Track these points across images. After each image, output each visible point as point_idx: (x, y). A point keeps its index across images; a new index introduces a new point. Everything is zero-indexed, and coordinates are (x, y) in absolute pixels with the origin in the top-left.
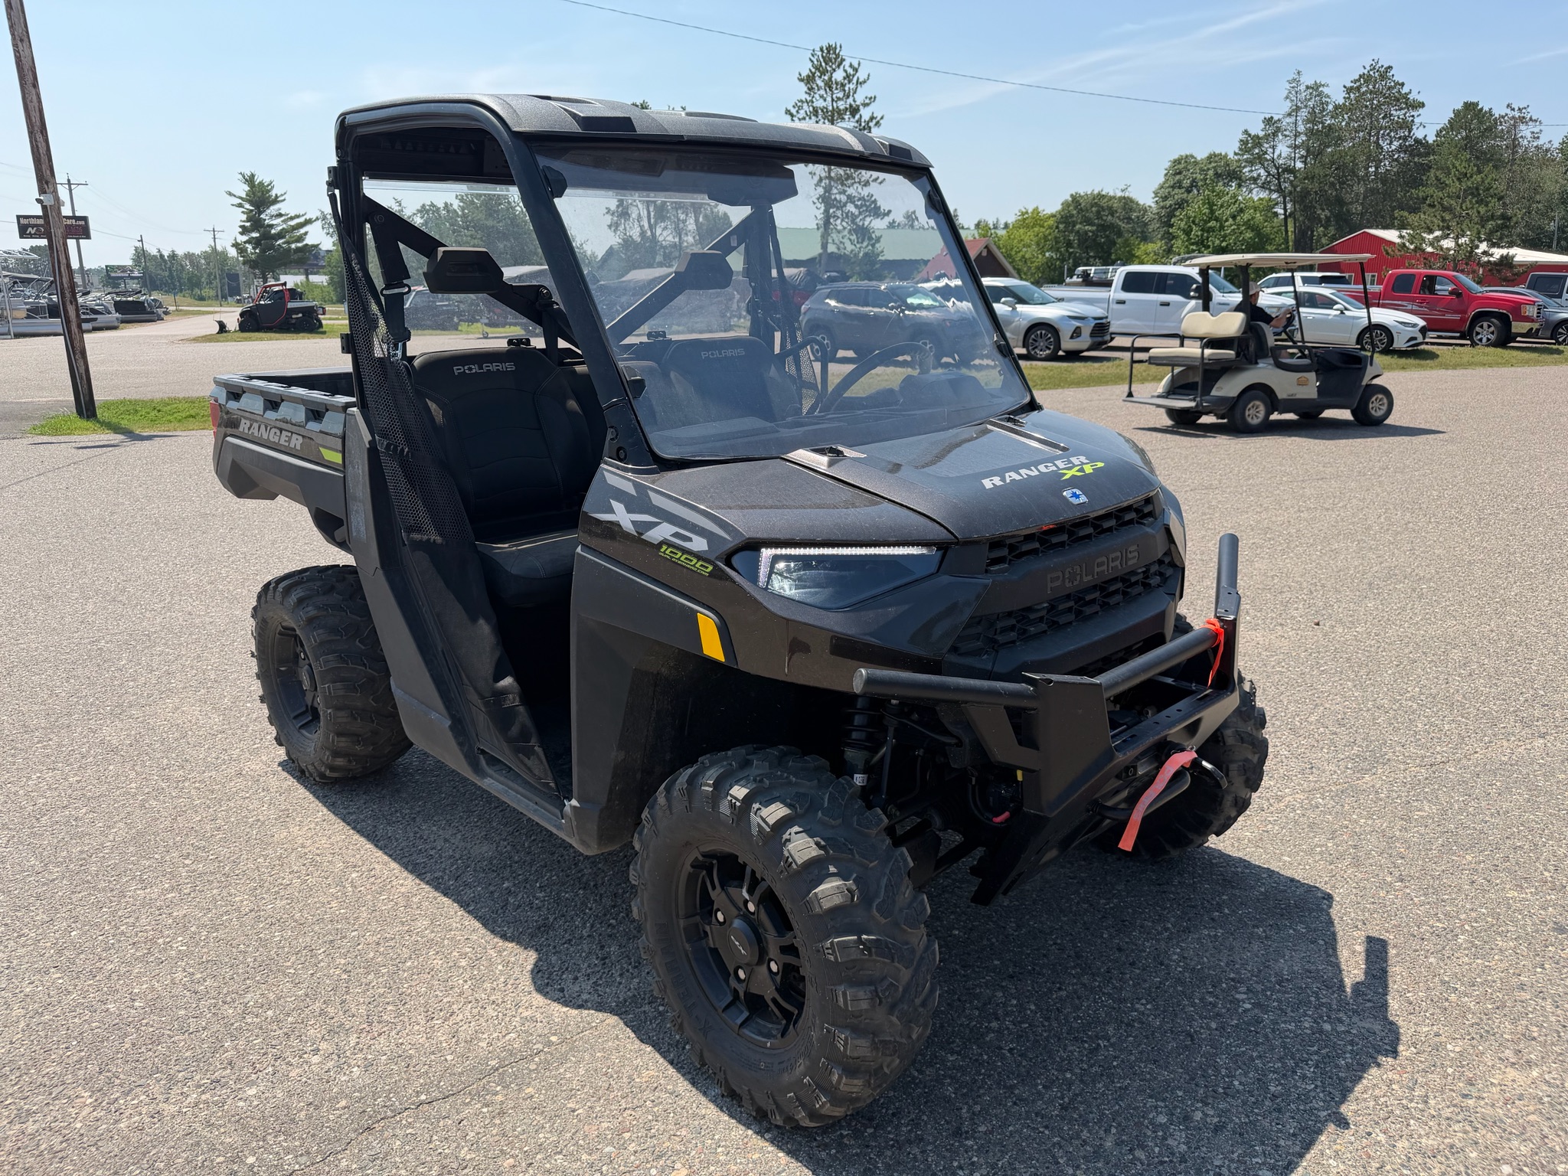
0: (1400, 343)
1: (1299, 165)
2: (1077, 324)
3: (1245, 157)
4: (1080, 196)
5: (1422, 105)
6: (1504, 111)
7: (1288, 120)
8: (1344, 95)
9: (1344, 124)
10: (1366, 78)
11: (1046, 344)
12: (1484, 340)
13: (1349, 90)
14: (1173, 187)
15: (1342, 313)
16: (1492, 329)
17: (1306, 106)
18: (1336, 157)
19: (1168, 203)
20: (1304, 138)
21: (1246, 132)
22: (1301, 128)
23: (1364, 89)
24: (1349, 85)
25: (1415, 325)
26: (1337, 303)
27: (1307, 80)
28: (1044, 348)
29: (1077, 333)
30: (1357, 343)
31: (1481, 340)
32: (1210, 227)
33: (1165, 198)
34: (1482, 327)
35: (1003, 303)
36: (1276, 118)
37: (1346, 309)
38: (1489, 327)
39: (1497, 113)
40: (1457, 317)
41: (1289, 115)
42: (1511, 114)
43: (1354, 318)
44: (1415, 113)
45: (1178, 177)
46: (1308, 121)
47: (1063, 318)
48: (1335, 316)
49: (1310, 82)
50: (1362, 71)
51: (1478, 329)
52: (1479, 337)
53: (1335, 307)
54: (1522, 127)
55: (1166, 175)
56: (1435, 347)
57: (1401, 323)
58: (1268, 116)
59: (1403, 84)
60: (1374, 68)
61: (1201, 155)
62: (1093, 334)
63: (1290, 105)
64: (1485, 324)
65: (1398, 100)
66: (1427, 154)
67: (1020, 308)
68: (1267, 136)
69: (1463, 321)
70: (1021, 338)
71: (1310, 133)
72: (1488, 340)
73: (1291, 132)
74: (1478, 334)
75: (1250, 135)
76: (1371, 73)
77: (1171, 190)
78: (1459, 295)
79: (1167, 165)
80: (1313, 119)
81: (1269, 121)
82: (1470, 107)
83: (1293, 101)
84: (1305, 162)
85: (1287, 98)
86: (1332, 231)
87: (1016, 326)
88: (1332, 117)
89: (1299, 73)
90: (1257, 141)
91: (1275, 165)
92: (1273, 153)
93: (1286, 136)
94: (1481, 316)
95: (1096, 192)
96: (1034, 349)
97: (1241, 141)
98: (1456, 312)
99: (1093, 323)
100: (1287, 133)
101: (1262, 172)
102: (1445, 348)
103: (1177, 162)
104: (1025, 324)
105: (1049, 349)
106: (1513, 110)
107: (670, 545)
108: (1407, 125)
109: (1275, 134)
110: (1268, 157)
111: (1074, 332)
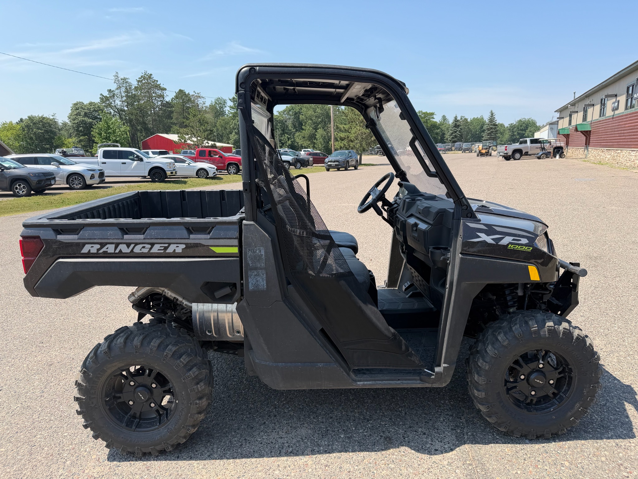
0: (211, 175)
1: (126, 109)
2: (92, 173)
3: (103, 104)
4: (33, 117)
5: (165, 89)
6: (193, 93)
7: (117, 91)
8: (137, 83)
9: (139, 94)
10: (143, 77)
11: (78, 182)
12: (232, 172)
13: (138, 81)
14: (76, 115)
15: (189, 164)
16: (234, 168)
17: (123, 86)
18: (139, 106)
19: (76, 122)
20: (125, 99)
21: (101, 94)
22: (123, 94)
23: (144, 82)
24: (138, 79)
25: (214, 168)
26: (187, 161)
27: (121, 76)
28: (78, 184)
29: (92, 177)
30: (197, 176)
31: (231, 172)
32: (109, 132)
33: (74, 120)
34: (230, 168)
35: (53, 165)
36: (112, 90)
37: (190, 163)
38: (233, 168)
39: (191, 94)
40: (222, 165)
41: (117, 89)
42: (196, 95)
43: (193, 166)
44: (164, 92)
45: (78, 111)
46: (125, 92)
47: (85, 170)
48: (187, 166)
49: (123, 77)
50: (141, 75)
51: (229, 169)
52: (230, 171)
53: (186, 162)
54: (200, 99)
55: (71, 110)
56: (220, 175)
57: (210, 167)
58: (109, 89)
59: (157, 81)
60: (146, 74)
61: (86, 102)
62: (99, 177)
63: (116, 85)
64: (231, 167)
65: (157, 87)
66: (171, 107)
67: (61, 166)
68: (111, 97)
69: (224, 166)
70: (65, 180)
71: (127, 96)
72: (234, 172)
73: (119, 95)
74: (230, 170)
75: (103, 96)
76: (145, 76)
77: (76, 116)
78: (221, 157)
79: (71, 105)
80: (127, 91)
81: (110, 91)
82: (181, 91)
83: (117, 84)
84: (128, 107)
85: (115, 82)
86: (144, 134)
87: (61, 175)
88: (135, 91)
89: (117, 73)
90: (107, 99)
91: (116, 108)
92: (115, 103)
93: (118, 97)
94: (229, 164)
95: (40, 116)
96: (73, 185)
97: (100, 98)
98: (222, 163)
99: (99, 172)
100: (118, 96)
101: (112, 111)
102: (223, 175)
103: (75, 104)
104: (66, 174)
105: (81, 184)
106: (196, 93)
107: (512, 244)
108: (163, 96)
109: (114, 96)
110: (113, 105)
111: (91, 176)
